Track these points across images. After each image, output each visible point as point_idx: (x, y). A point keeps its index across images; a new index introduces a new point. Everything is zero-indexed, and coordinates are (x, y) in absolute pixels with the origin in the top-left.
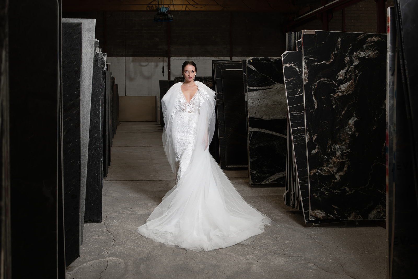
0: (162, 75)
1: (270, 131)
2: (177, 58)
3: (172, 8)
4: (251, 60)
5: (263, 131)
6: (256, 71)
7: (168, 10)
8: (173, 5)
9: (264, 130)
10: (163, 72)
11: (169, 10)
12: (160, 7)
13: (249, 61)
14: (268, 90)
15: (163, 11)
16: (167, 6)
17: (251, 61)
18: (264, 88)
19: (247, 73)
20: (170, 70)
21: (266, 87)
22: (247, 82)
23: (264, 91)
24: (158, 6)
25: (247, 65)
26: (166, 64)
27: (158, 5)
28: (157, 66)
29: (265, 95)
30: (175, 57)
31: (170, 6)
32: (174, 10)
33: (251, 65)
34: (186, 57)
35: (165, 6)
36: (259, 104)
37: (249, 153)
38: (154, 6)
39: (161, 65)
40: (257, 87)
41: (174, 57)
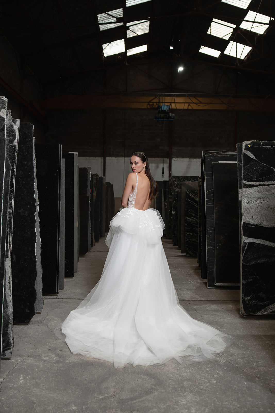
0: (162, 176)
1: (272, 243)
2: (179, 159)
3: (173, 106)
4: (250, 144)
5: (262, 243)
6: (256, 159)
7: (169, 108)
8: (175, 103)
9: (264, 241)
10: (163, 173)
11: (171, 108)
12: (161, 104)
13: (246, 146)
14: (271, 186)
15: (164, 109)
16: (169, 104)
17: (249, 146)
18: (266, 183)
19: (242, 162)
20: (170, 172)
21: (269, 183)
22: (242, 174)
23: (266, 187)
24: (159, 104)
25: (244, 151)
26: (166, 166)
27: (159, 102)
28: (157, 167)
29: (266, 193)
30: (177, 159)
31: (171, 104)
32: (176, 108)
33: (249, 152)
34: (188, 159)
35: (166, 104)
36: (257, 205)
37: (242, 272)
38: (155, 104)
39: (161, 166)
40: (257, 181)
41: (175, 158)
